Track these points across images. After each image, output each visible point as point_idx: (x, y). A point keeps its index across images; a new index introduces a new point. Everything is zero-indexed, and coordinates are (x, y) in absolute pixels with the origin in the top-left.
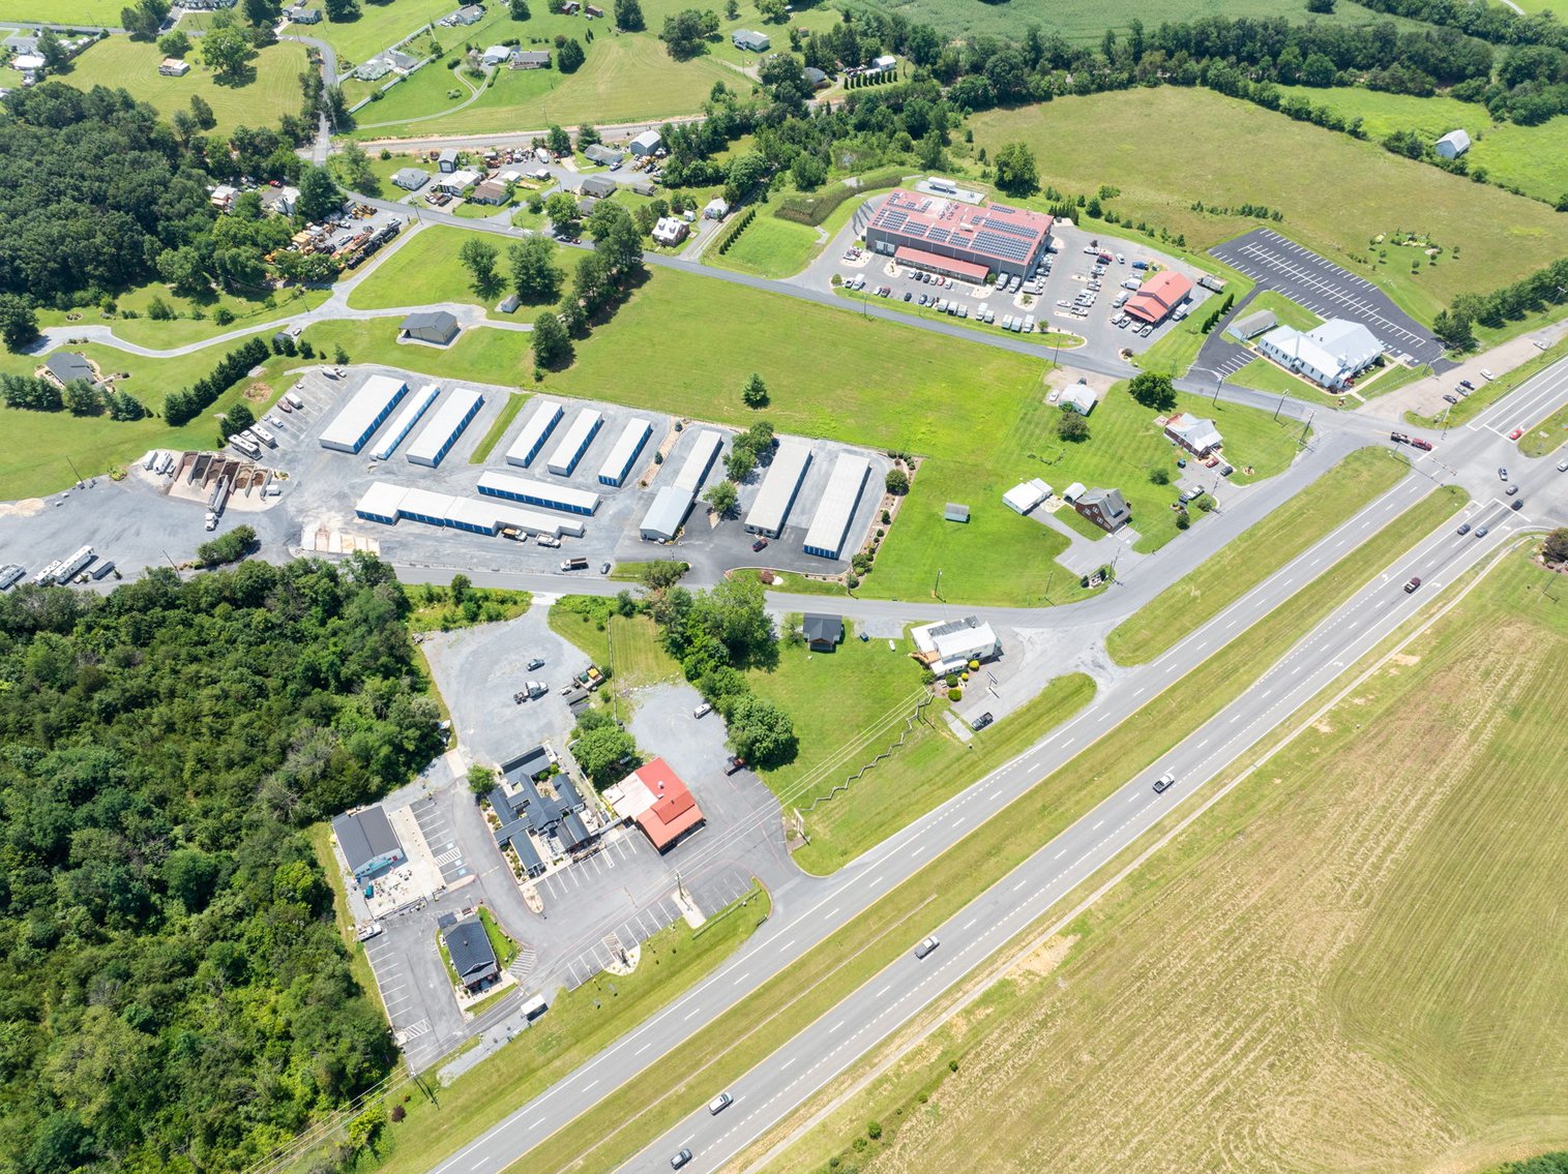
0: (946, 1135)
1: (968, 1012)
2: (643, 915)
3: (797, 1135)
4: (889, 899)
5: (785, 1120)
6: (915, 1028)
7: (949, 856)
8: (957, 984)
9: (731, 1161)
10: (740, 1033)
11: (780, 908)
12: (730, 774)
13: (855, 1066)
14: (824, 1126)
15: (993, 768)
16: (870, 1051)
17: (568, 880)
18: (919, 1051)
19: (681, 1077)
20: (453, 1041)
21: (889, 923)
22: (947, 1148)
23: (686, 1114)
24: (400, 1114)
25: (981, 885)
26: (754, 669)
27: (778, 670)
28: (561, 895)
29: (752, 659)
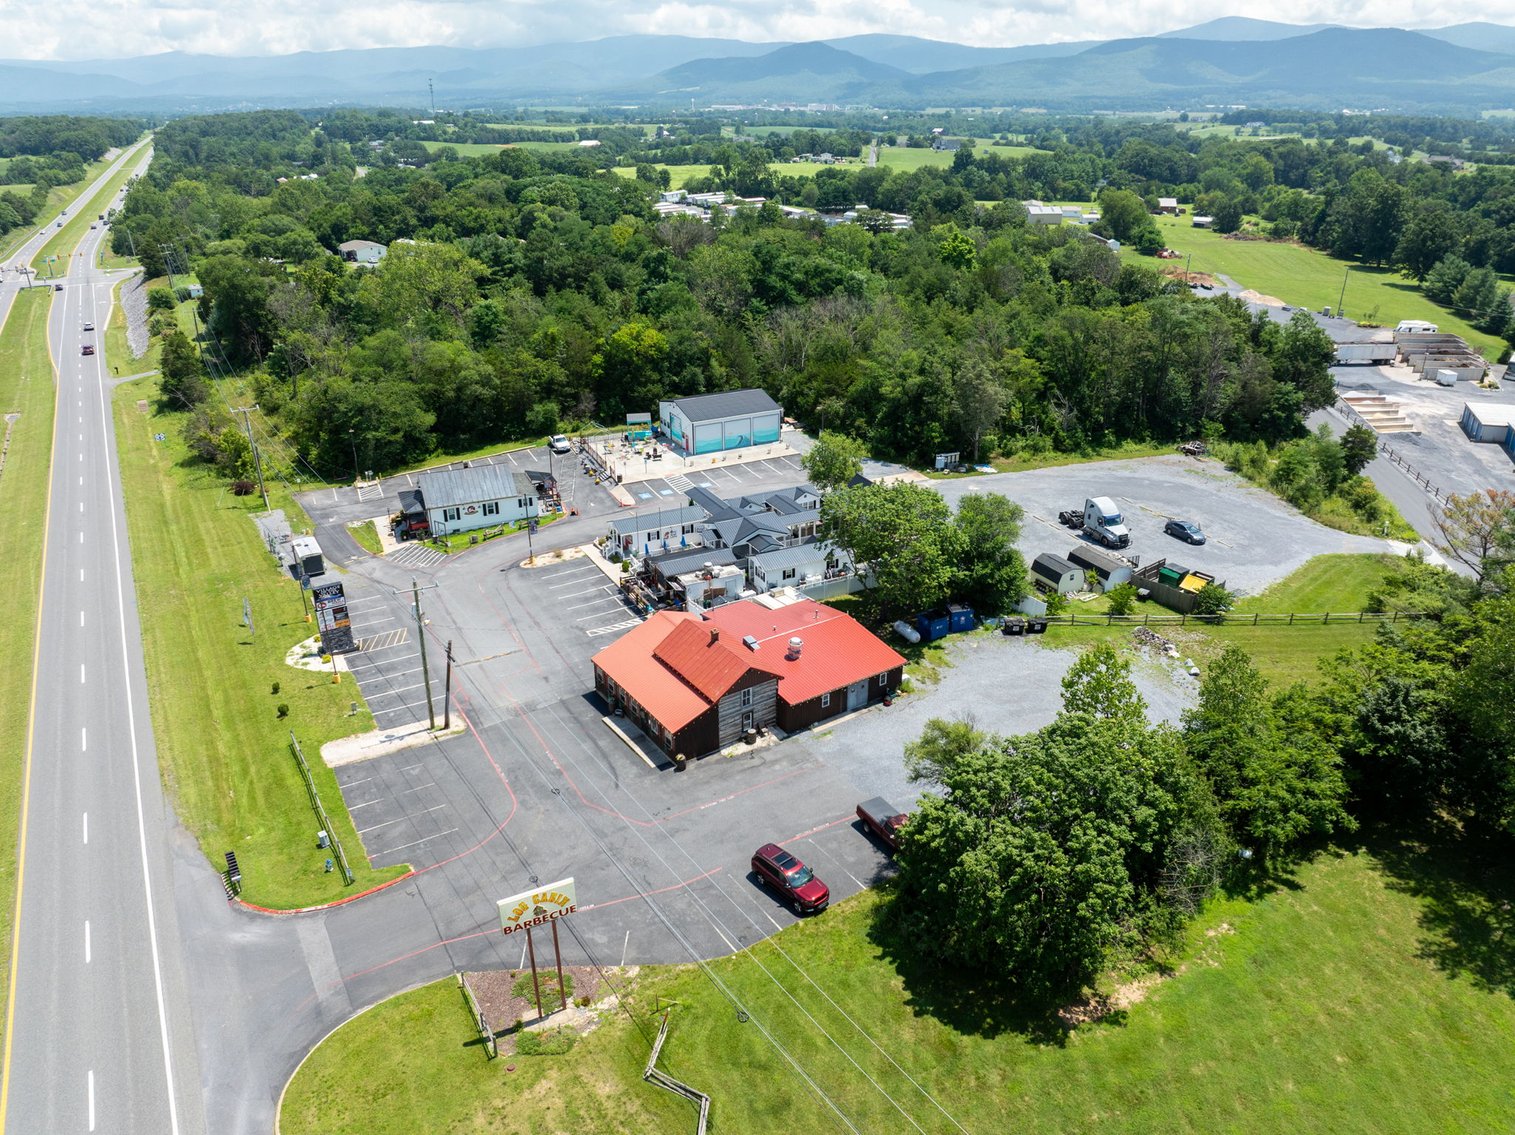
17: (580, 587)
20: (325, 517)
24: (243, 490)
26: (1418, 905)
27: (1463, 989)
28: (549, 582)
29: (1476, 904)
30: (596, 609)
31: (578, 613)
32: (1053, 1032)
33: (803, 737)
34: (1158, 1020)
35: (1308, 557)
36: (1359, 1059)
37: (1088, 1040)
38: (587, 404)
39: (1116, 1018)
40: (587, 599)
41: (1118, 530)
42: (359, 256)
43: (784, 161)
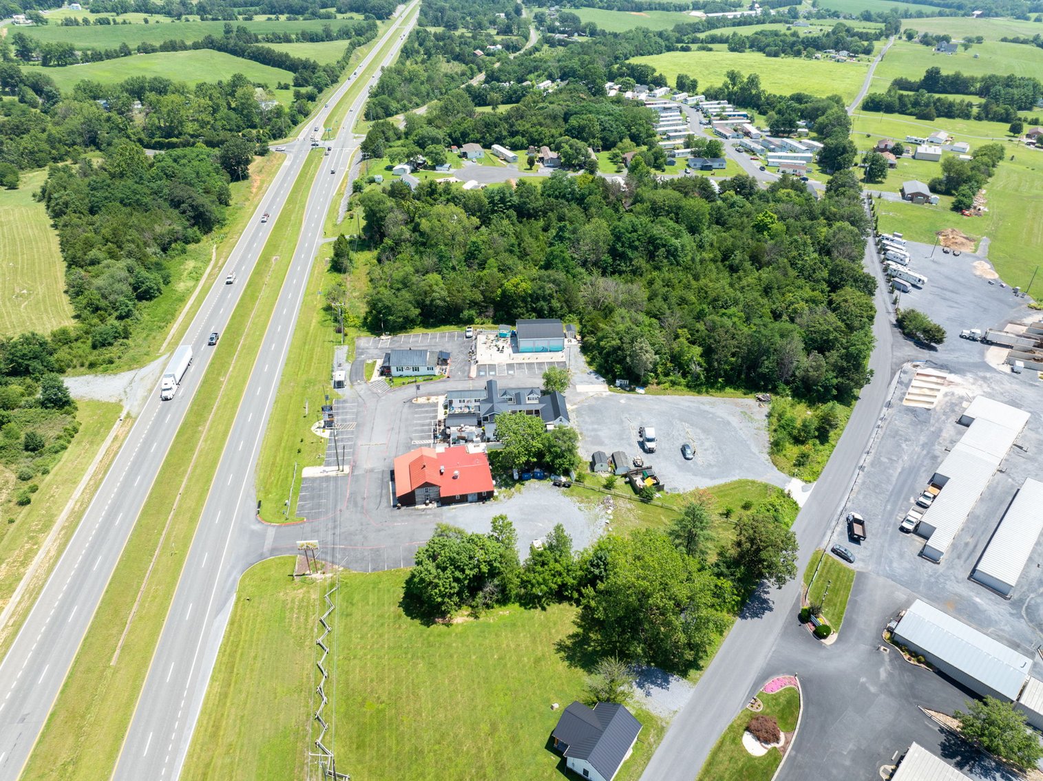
2: (352, 446)
3: (91, 470)
4: (161, 613)
5: (109, 465)
8: (19, 627)
9: (128, 433)
10: (195, 467)
13: (80, 517)
16: (73, 532)
17: (425, 418)
18: (25, 563)
19: (209, 430)
20: (361, 354)
23: (183, 423)
26: (574, 630)
27: (558, 657)
28: (416, 413)
30: (423, 431)
31: (416, 431)
32: (428, 623)
33: (445, 508)
34: (459, 629)
35: (735, 479)
36: (501, 658)
38: (491, 312)
39: (449, 625)
40: (423, 425)
42: (469, 155)
43: (809, 56)
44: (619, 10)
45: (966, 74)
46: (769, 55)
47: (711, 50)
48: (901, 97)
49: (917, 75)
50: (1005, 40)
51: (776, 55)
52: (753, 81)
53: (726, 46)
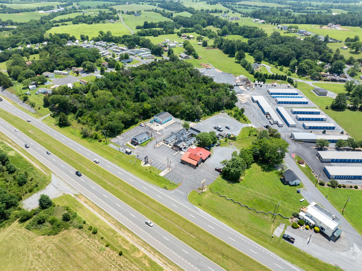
0: (93, 254)
1: (146, 257)
2: (161, 164)
3: (96, 213)
4: (187, 222)
5: (100, 208)
6: (136, 240)
7: (214, 238)
8: (157, 251)
9: (87, 198)
10: (128, 192)
11: (172, 192)
12: (216, 170)
13: (119, 223)
14: (98, 219)
15: (268, 248)
16: (125, 227)
17: (166, 149)
18: (127, 242)
19: (112, 183)
20: (119, 144)
21: (177, 224)
22: (87, 255)
23: (101, 186)
24: (100, 141)
25: (206, 253)
26: (260, 167)
27: (265, 172)
28: (162, 149)
29: (264, 166)
30: (171, 152)
31: (169, 152)
32: (239, 182)
33: (205, 162)
34: (245, 179)
35: (241, 129)
36: (258, 179)
37: (241, 182)
38: (142, 117)
39: (242, 180)
40: (169, 150)
41: (221, 129)
42: (49, 77)
43: (104, 23)
44: (9, 13)
45: (154, 22)
46: (89, 24)
47: (67, 25)
48: (145, 31)
49: (142, 24)
50: (145, 11)
51: (92, 23)
52: (109, 33)
53: (71, 22)
